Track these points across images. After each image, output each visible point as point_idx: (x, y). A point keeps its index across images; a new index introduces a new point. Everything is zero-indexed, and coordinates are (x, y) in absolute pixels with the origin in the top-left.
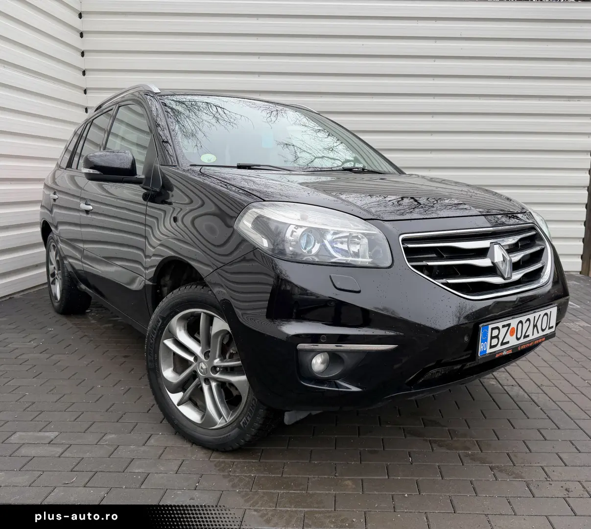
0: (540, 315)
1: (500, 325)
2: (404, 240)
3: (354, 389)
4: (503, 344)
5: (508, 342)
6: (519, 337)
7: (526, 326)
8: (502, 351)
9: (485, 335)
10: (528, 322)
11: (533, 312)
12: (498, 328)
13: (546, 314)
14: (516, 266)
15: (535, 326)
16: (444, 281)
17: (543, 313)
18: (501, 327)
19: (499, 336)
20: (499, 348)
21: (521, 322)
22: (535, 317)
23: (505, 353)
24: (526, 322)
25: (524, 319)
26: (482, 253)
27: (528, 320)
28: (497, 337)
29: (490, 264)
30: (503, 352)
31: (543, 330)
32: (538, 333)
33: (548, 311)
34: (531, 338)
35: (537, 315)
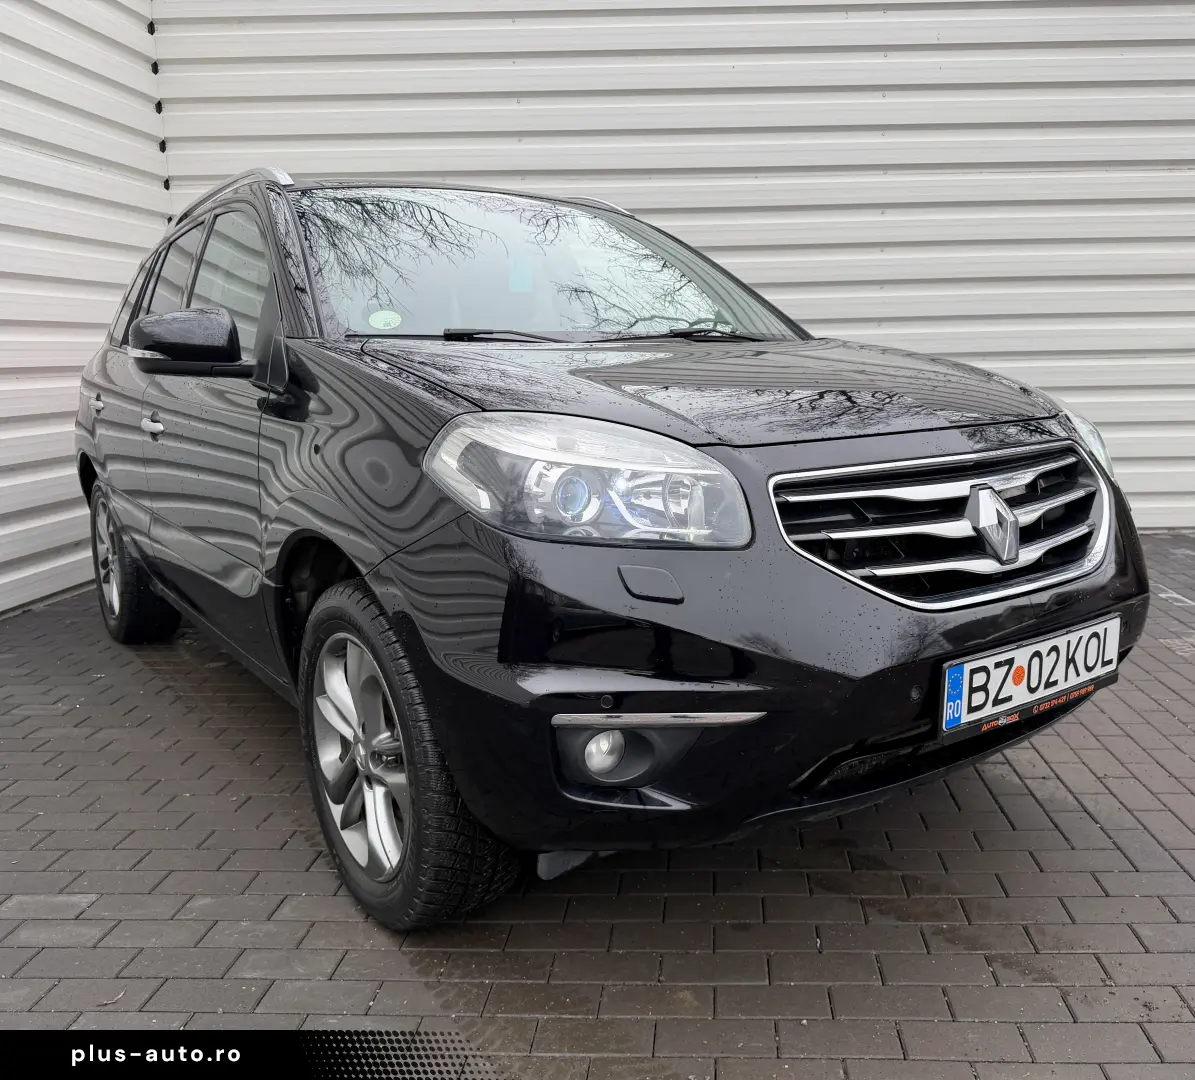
0: (1081, 638)
1: (989, 662)
2: (780, 488)
3: (677, 805)
4: (996, 702)
5: (1009, 699)
6: (1034, 685)
7: (1048, 662)
8: (996, 717)
9: (957, 684)
10: (1054, 654)
11: (1064, 631)
12: (985, 669)
13: (1096, 635)
14: (1028, 535)
15: (1071, 661)
16: (866, 572)
17: (1086, 633)
18: (991, 667)
19: (989, 687)
20: (989, 710)
21: (1038, 654)
22: (1069, 642)
23: (1002, 721)
24: (1048, 654)
25: (1044, 647)
26: (953, 508)
27: (1055, 649)
28: (984, 688)
29: (971, 533)
30: (998, 719)
31: (1089, 669)
32: (1078, 675)
33: (1099, 629)
34: (1062, 686)
35: (1073, 637)
